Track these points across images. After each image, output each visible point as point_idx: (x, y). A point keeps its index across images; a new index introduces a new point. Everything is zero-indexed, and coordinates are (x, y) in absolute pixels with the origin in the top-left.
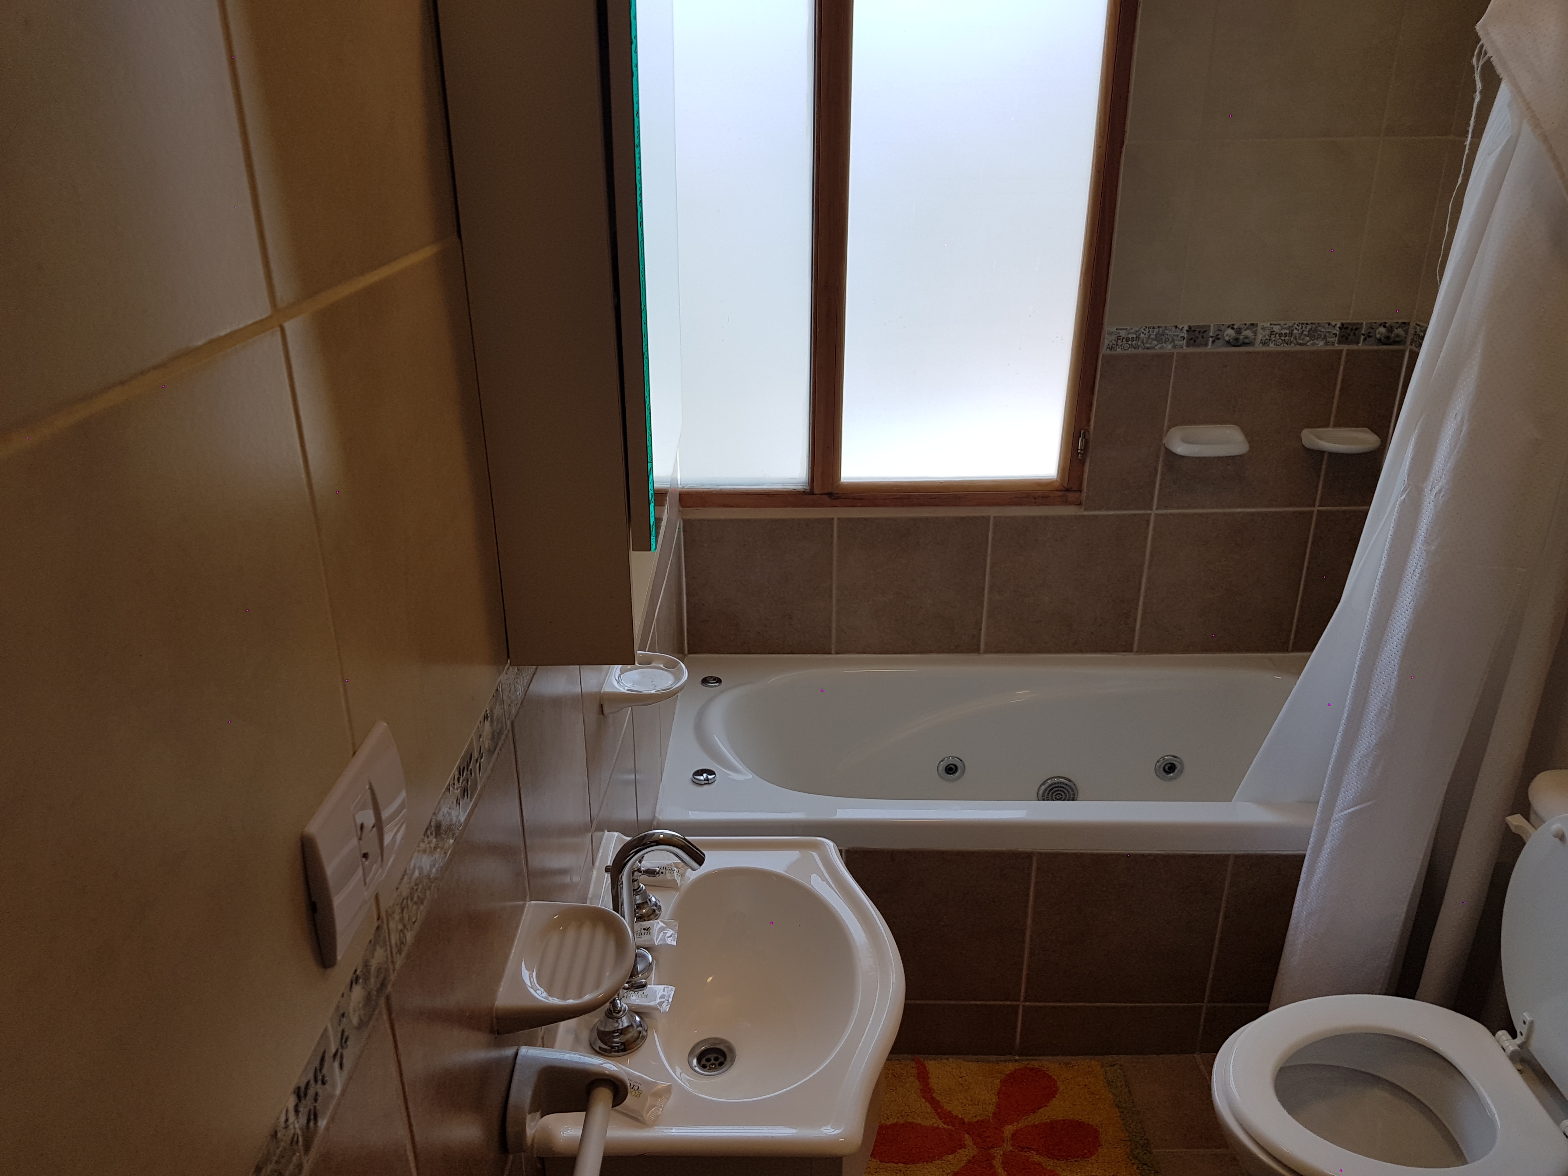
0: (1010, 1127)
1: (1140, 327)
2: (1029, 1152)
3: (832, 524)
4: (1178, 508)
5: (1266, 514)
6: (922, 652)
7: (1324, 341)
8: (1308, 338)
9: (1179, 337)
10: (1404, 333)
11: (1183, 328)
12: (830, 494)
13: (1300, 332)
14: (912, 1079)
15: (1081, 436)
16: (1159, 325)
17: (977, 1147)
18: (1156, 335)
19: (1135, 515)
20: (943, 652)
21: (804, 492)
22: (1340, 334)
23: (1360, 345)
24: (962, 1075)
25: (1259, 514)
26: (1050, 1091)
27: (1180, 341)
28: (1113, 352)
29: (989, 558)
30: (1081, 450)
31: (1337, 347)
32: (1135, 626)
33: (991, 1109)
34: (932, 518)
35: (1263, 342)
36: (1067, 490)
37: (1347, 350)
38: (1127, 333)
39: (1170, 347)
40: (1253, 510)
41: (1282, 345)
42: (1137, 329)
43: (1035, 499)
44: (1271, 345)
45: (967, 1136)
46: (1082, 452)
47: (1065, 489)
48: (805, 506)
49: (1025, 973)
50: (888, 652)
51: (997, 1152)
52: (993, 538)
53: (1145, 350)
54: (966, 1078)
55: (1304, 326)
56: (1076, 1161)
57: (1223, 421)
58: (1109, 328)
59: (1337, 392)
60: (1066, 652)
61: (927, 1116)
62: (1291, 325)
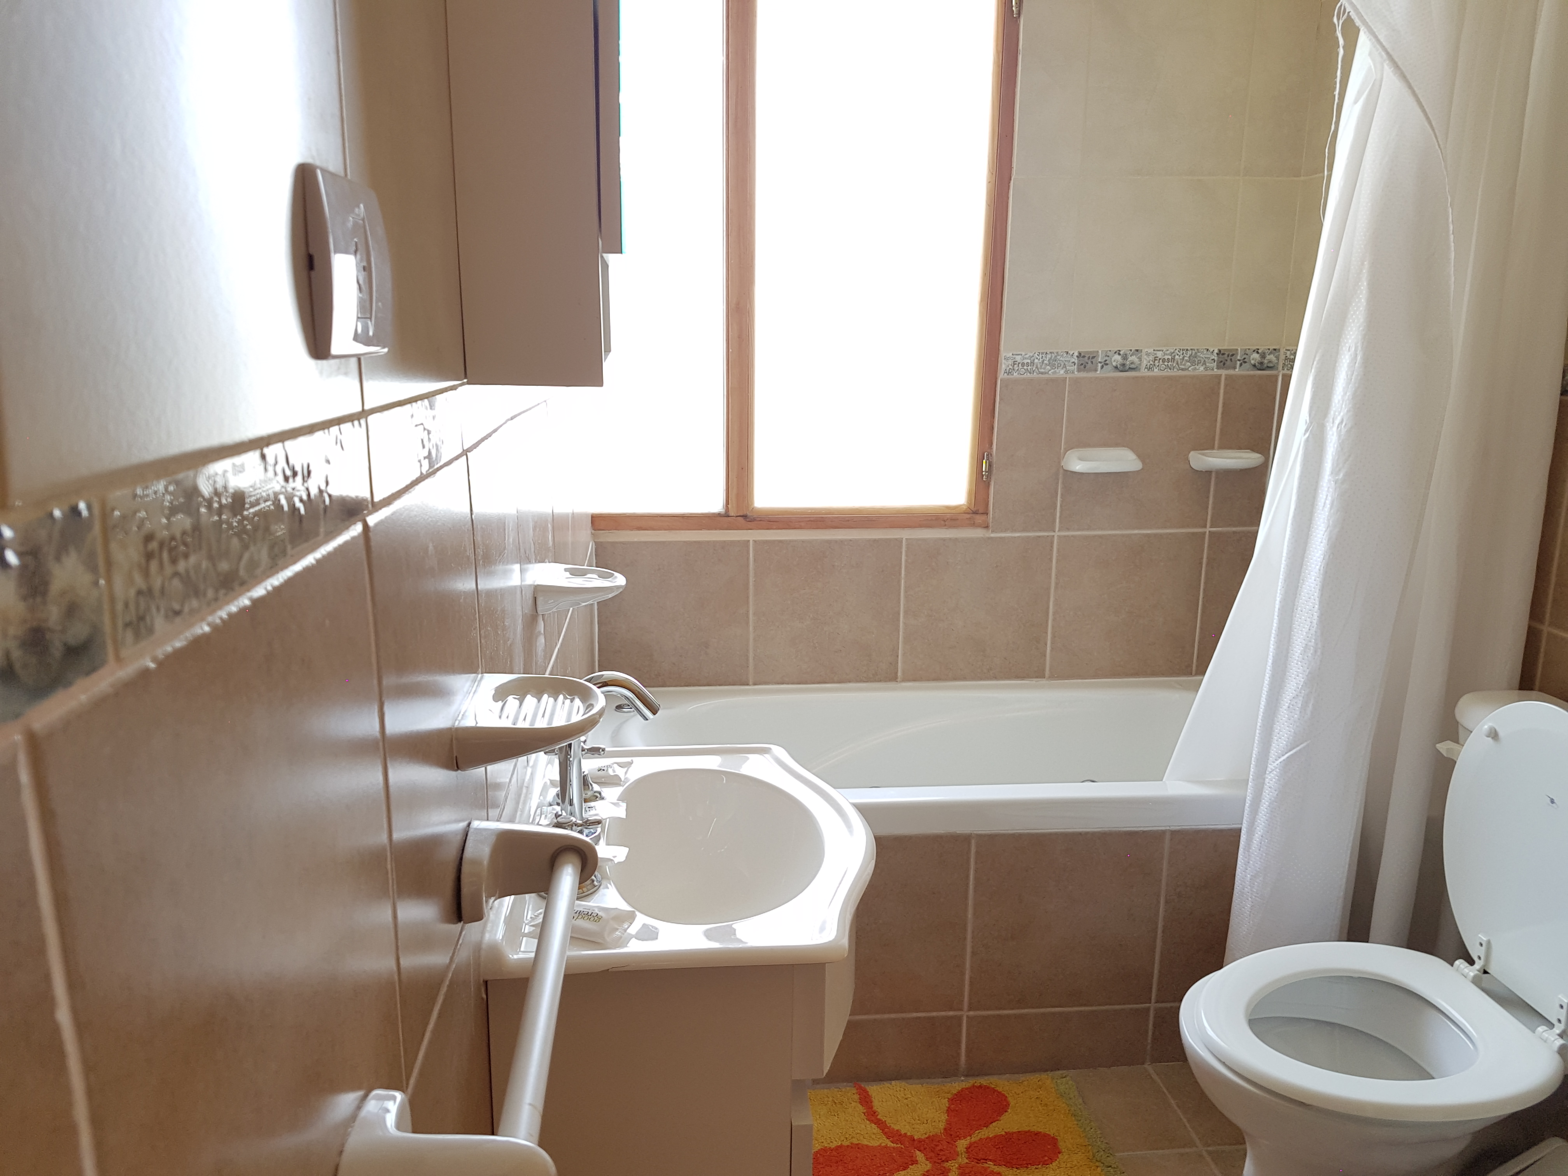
0: (963, 1141)
1: (1034, 353)
2: (987, 1163)
3: (748, 547)
4: (1079, 530)
5: (1161, 535)
6: (840, 682)
7: (1204, 366)
8: (1189, 364)
9: (1070, 363)
10: (1275, 359)
11: (1073, 353)
12: (745, 517)
13: (1181, 358)
14: (854, 1104)
15: (985, 458)
16: (1052, 351)
17: (930, 1162)
18: (1049, 360)
19: (1039, 537)
20: (861, 681)
21: (719, 514)
22: (1218, 360)
23: (1237, 370)
24: (906, 1097)
25: (1155, 535)
26: (1000, 1105)
27: (1072, 366)
28: (1010, 376)
29: (903, 581)
30: (986, 472)
31: (1216, 372)
32: (1045, 651)
33: (942, 1126)
34: (846, 540)
35: (1148, 366)
36: (975, 513)
37: (1226, 375)
38: (1022, 359)
39: (1062, 372)
40: (1149, 532)
41: (1166, 370)
42: (1032, 355)
43: (945, 521)
44: (1156, 370)
45: (918, 1153)
46: (987, 474)
47: (971, 512)
48: (721, 529)
49: (967, 977)
50: (806, 683)
51: (953, 1165)
52: (906, 561)
53: (1040, 375)
54: (911, 1099)
55: (1184, 352)
56: (1036, 1168)
57: (1116, 445)
58: (1005, 352)
59: (1219, 416)
60: (981, 679)
61: (873, 1136)
62: (1172, 351)
